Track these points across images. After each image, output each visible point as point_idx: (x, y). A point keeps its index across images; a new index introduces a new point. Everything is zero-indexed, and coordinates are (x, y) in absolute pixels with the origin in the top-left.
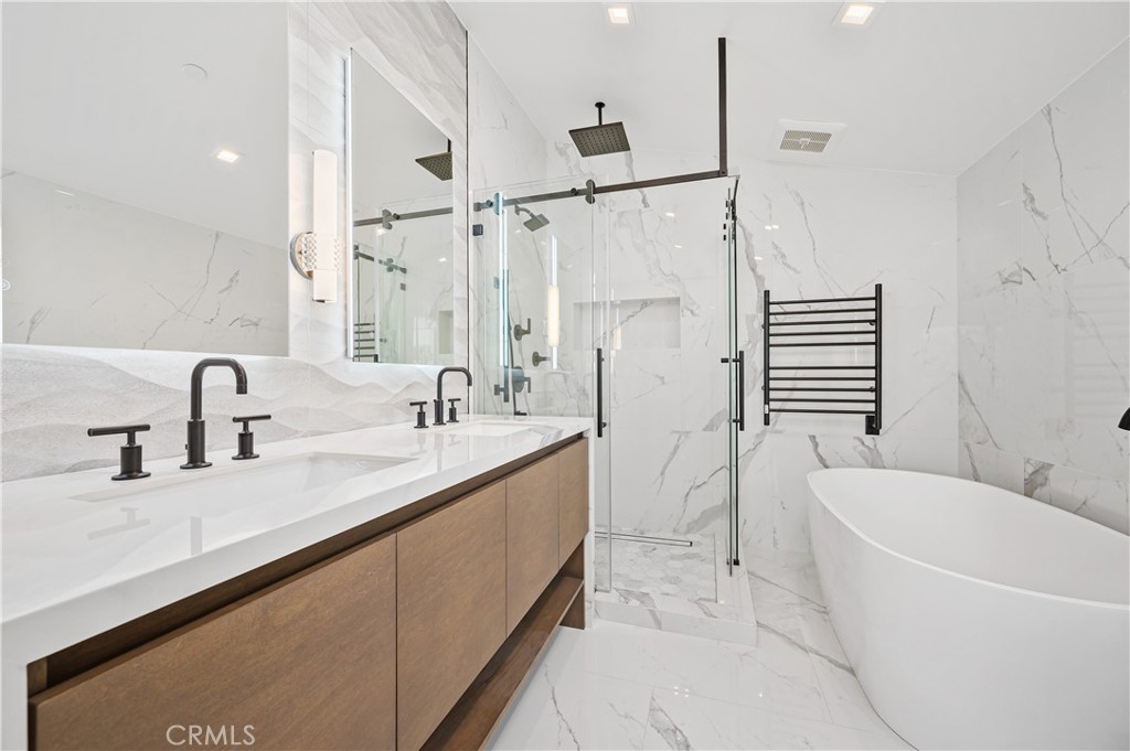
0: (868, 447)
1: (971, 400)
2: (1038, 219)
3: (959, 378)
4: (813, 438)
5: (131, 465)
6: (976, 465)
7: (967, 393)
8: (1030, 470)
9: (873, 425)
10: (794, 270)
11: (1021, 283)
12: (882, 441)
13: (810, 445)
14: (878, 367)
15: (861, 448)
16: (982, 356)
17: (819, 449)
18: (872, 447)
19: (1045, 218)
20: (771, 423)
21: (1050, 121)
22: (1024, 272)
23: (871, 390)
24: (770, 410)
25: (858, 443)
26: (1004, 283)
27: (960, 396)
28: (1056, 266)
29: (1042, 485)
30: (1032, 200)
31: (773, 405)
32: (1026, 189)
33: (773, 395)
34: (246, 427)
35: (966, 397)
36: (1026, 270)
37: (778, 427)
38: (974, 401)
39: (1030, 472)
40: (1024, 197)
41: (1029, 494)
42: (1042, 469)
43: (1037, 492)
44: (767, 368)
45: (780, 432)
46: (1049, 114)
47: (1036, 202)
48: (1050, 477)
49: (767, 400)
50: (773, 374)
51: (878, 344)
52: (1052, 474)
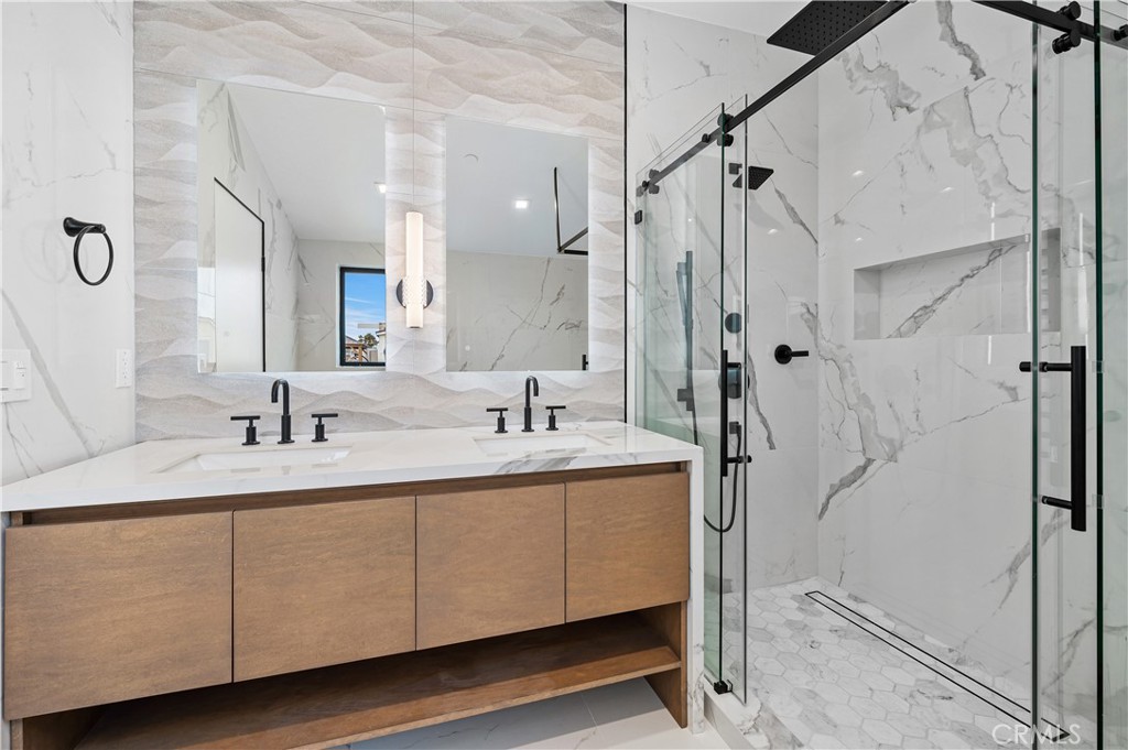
5: (251, 438)
34: (320, 421)
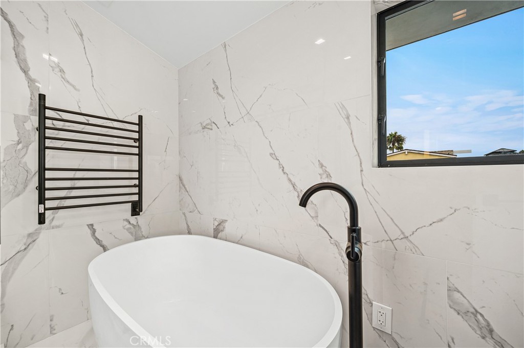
0: (132, 224)
1: (186, 189)
2: (220, 98)
3: (180, 178)
4: (91, 226)
6: (189, 224)
7: (184, 185)
8: (216, 224)
9: (136, 208)
10: (73, 86)
11: (212, 129)
12: (141, 219)
13: (89, 232)
14: (140, 171)
15: (128, 226)
16: (192, 166)
17: (96, 234)
18: (135, 224)
19: (223, 98)
20: (47, 221)
21: (226, 50)
22: (213, 124)
23: (135, 186)
24: (45, 209)
25: (126, 223)
26: (203, 129)
27: (180, 187)
28: (229, 123)
29: (222, 231)
30: (217, 88)
31: (49, 204)
32: (214, 82)
33: (48, 194)
35: (183, 188)
36: (214, 123)
37: (55, 223)
38: (188, 190)
39: (216, 225)
40: (213, 86)
41: (215, 237)
42: (222, 222)
43: (220, 235)
44: (42, 169)
45: (58, 227)
46: (225, 47)
47: (219, 90)
48: (226, 227)
49: (42, 200)
50: (48, 174)
51: (140, 155)
52: (227, 225)
